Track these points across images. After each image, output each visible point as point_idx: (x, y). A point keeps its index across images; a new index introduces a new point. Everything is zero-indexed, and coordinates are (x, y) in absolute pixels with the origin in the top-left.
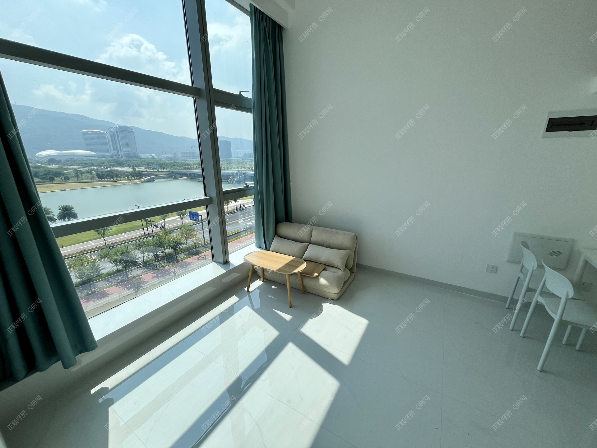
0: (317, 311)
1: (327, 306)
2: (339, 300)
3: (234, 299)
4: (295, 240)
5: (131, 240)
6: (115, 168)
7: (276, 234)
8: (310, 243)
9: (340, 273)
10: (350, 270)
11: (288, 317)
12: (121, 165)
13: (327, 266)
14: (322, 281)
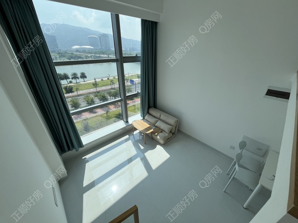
0: (154, 147)
1: (158, 147)
2: (164, 145)
3: (127, 136)
4: (154, 117)
5: (106, 90)
6: (101, 55)
7: (148, 112)
8: (160, 119)
9: (167, 135)
10: (173, 134)
11: (142, 148)
12: (103, 53)
13: (162, 131)
14: (158, 137)
